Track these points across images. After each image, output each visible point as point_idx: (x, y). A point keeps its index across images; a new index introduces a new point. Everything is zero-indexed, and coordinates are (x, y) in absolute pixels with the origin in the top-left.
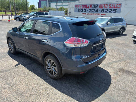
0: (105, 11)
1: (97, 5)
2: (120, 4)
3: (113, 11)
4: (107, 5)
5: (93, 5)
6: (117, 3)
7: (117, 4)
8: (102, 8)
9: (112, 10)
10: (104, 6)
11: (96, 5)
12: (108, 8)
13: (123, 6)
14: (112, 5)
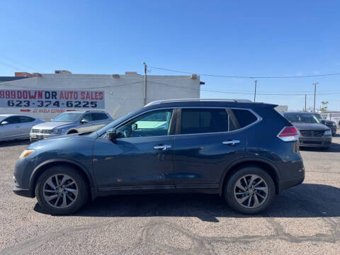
0: (74, 104)
1: (56, 92)
2: (101, 93)
3: (90, 105)
4: (76, 92)
5: (46, 92)
6: (96, 90)
7: (96, 93)
8: (67, 99)
9: (88, 103)
10: (70, 94)
11: (53, 92)
12: (79, 99)
13: (106, 96)
14: (86, 93)
